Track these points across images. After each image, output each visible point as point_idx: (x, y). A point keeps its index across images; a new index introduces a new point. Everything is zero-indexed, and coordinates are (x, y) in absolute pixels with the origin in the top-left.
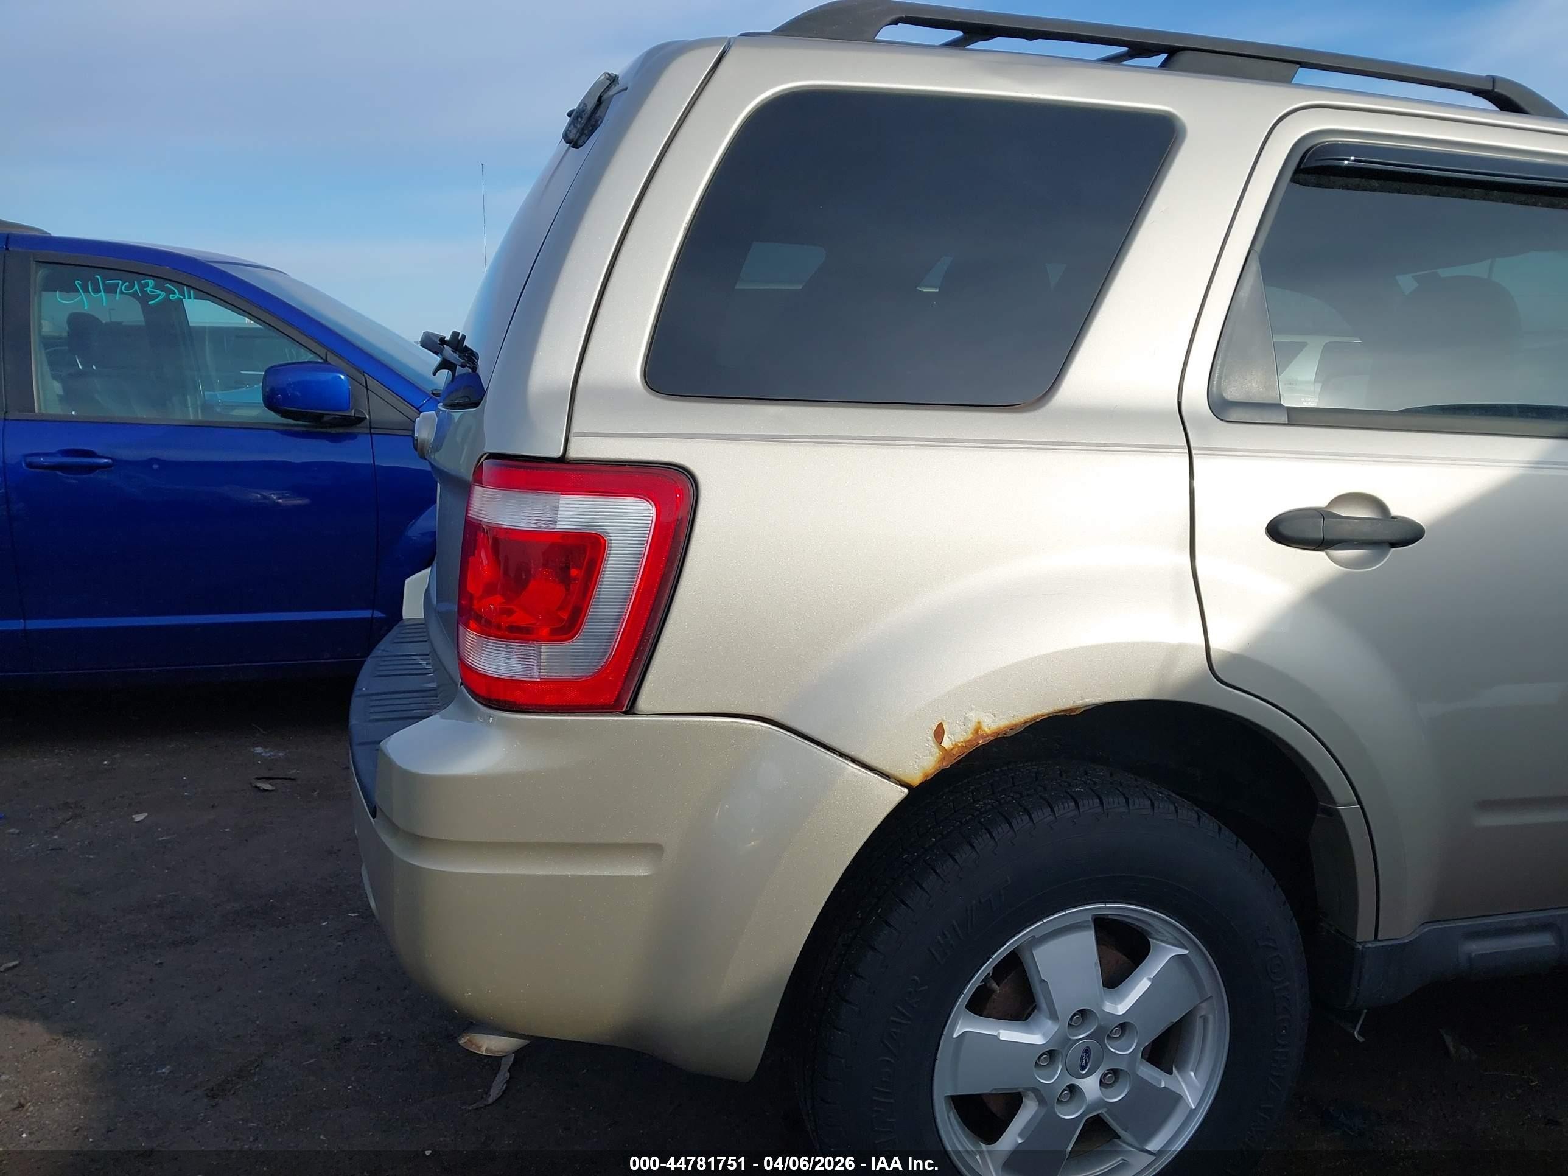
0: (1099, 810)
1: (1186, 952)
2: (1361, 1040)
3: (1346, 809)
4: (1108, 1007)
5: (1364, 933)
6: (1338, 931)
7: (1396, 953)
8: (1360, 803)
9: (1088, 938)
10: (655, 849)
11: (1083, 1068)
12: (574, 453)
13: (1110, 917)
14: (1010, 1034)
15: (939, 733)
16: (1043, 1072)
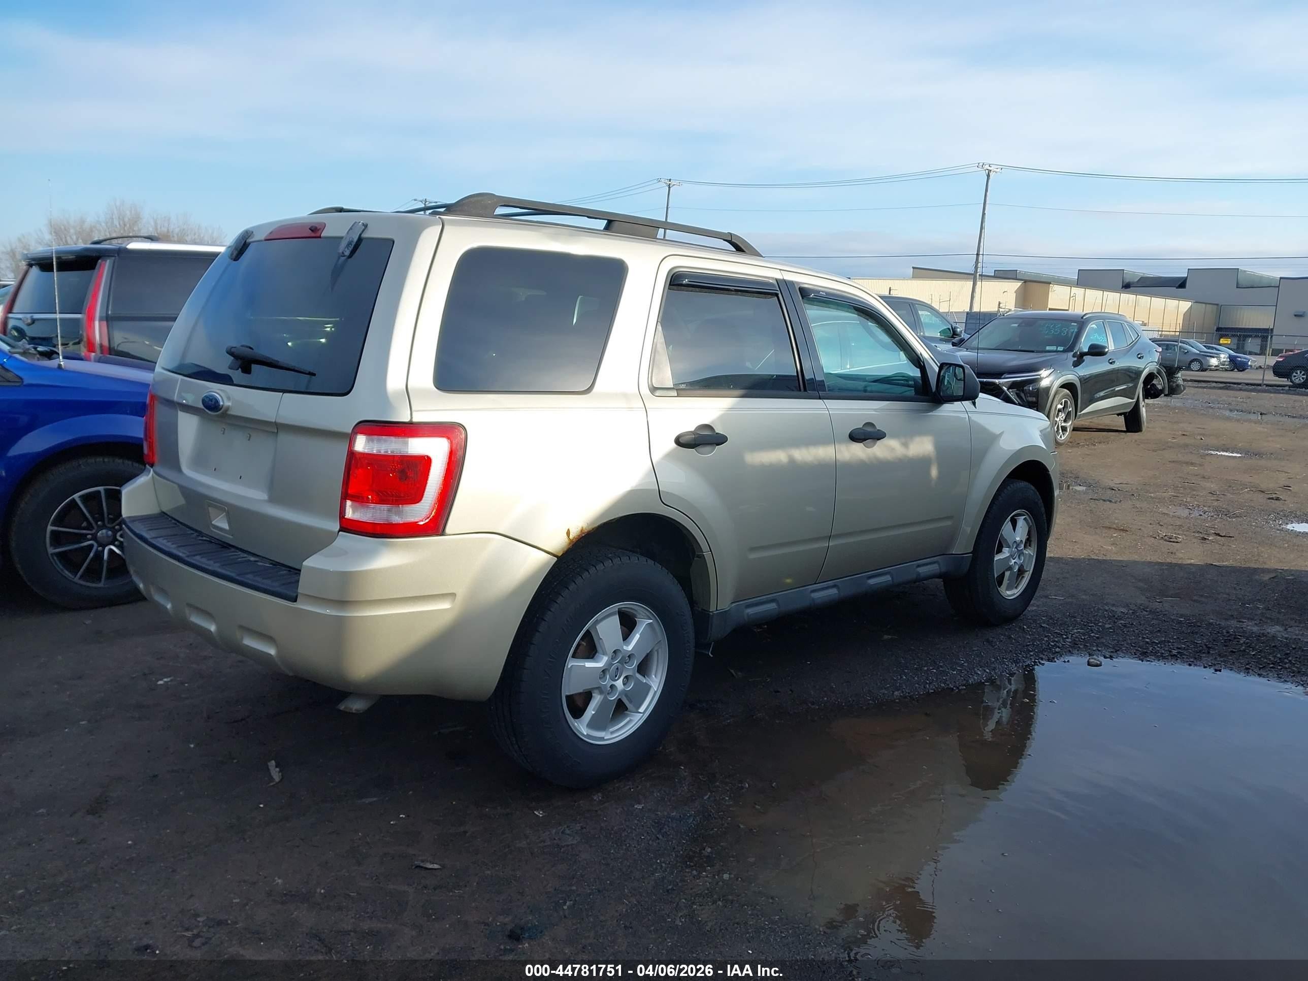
0: (620, 562)
1: (651, 621)
2: (712, 656)
3: (707, 555)
4: (625, 648)
5: (712, 608)
6: (702, 609)
7: (724, 614)
8: (711, 551)
9: (616, 619)
10: (453, 595)
11: (616, 676)
12: (415, 420)
13: (623, 609)
14: (589, 664)
15: (568, 533)
16: (603, 680)
